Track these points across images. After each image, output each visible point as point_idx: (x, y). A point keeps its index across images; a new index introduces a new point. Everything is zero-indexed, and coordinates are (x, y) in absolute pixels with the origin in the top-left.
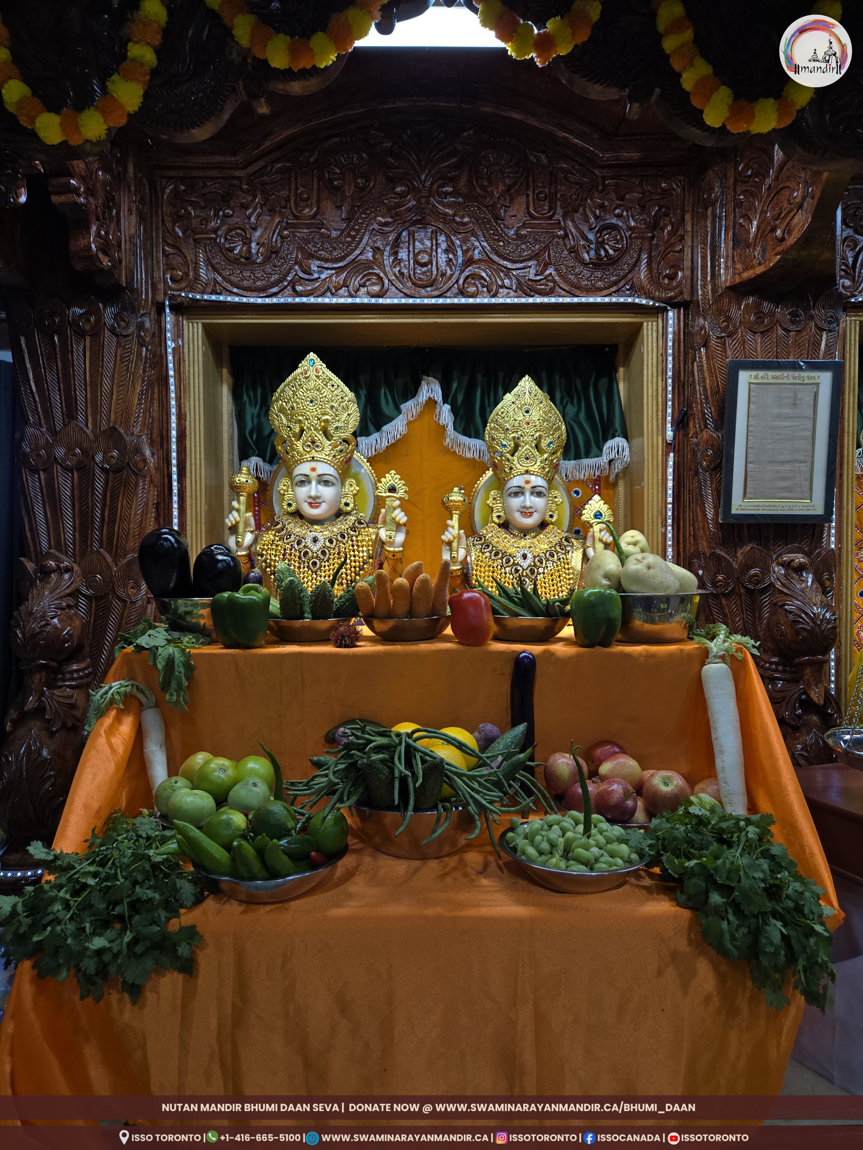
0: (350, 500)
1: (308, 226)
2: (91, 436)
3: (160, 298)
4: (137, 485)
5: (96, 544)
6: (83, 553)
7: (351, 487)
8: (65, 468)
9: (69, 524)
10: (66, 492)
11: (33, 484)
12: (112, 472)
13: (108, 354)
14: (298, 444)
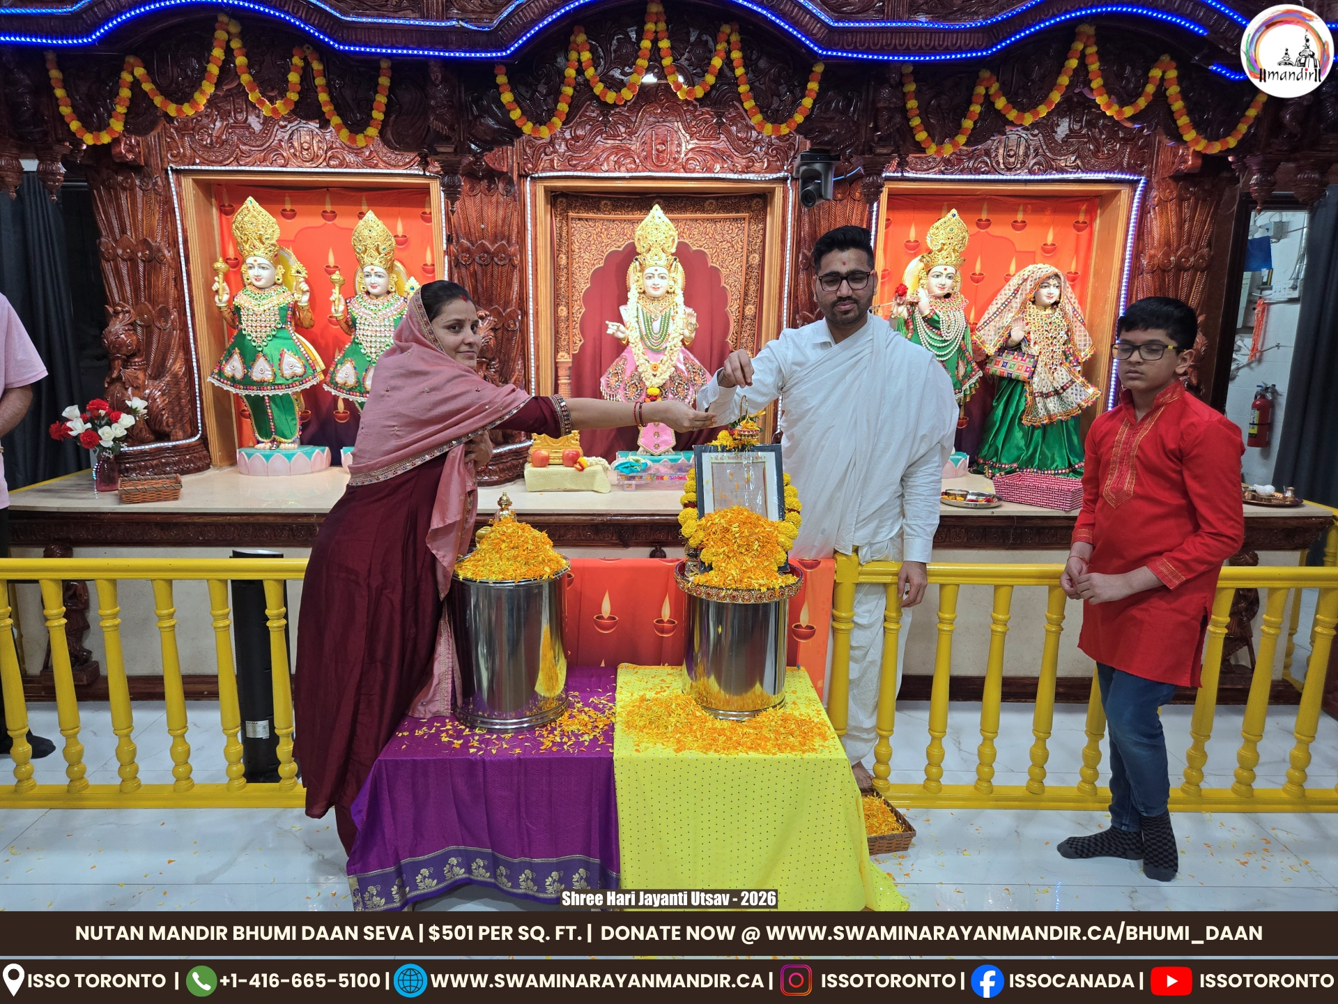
0: (280, 276)
1: (242, 128)
2: (135, 243)
3: (165, 166)
4: (161, 268)
5: (143, 299)
7: (281, 270)
8: (123, 260)
9: (128, 289)
10: (125, 272)
11: (108, 267)
12: (148, 261)
13: (139, 200)
14: (247, 247)
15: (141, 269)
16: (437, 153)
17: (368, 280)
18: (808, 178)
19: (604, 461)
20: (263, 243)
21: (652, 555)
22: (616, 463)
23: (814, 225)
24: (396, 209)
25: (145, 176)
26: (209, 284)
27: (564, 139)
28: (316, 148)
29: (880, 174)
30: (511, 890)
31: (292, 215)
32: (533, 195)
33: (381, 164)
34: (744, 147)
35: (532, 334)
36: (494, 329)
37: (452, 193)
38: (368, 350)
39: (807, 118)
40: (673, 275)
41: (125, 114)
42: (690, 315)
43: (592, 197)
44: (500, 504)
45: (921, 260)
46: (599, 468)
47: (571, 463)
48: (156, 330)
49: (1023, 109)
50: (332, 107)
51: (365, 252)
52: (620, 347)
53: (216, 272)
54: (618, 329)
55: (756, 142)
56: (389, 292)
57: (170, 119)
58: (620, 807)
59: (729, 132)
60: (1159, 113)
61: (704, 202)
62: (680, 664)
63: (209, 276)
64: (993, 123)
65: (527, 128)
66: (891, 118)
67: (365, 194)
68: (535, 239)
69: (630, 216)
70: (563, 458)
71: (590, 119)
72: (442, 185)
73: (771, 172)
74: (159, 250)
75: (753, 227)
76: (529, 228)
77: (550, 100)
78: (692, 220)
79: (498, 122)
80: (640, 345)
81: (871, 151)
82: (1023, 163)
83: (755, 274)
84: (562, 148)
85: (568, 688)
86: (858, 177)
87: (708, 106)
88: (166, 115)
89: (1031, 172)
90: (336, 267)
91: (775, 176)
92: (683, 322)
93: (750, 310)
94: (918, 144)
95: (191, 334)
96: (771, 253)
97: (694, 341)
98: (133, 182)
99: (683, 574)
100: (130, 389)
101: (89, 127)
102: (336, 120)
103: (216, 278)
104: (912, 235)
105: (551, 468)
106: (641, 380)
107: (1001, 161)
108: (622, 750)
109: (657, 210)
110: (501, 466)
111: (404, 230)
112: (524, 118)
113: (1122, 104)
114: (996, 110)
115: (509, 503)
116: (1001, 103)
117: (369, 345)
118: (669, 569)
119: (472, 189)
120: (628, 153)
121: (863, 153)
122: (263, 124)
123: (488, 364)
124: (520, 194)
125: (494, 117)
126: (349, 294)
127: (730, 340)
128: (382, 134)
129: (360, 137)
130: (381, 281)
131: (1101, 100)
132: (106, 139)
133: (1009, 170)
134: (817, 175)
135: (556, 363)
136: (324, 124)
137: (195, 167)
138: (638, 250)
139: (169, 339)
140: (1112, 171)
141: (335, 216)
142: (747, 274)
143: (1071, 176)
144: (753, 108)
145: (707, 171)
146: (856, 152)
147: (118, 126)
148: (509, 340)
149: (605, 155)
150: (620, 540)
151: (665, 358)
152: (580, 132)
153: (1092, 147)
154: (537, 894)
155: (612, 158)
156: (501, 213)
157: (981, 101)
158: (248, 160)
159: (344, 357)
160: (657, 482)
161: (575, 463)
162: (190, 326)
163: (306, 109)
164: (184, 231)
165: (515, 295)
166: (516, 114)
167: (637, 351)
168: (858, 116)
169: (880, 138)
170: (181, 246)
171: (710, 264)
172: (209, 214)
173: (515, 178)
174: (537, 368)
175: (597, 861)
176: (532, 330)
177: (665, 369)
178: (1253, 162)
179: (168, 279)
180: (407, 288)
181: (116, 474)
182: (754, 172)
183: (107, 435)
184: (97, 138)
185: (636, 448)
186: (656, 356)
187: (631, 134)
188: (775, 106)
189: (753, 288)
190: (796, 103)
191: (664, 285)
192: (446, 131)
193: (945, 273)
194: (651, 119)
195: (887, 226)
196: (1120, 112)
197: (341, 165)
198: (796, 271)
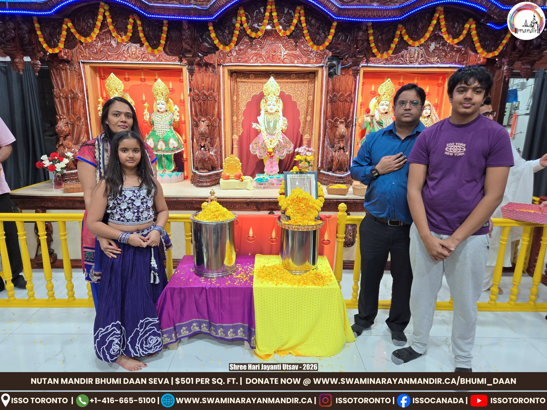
1: (109, 45)
2: (67, 91)
3: (79, 61)
4: (77, 101)
5: (71, 113)
6: (68, 115)
8: (63, 98)
9: (65, 109)
10: (63, 102)
11: (57, 101)
12: (72, 98)
13: (69, 74)
14: (111, 93)
15: (70, 101)
16: (186, 57)
17: (158, 106)
18: (331, 67)
19: (251, 178)
20: (117, 91)
21: (269, 213)
22: (255, 178)
23: (334, 85)
24: (169, 78)
25: (71, 65)
26: (96, 107)
27: (235, 50)
28: (138, 54)
29: (358, 65)
30: (215, 335)
31: (128, 80)
32: (223, 72)
33: (163, 60)
34: (306, 53)
35: (223, 128)
36: (208, 126)
37: (191, 72)
38: (159, 134)
39: (330, 44)
40: (278, 104)
41: (64, 41)
42: (285, 120)
43: (247, 73)
44: (211, 193)
45: (376, 99)
46: (249, 180)
47: (238, 178)
48: (76, 126)
49: (415, 40)
50: (145, 39)
51: (157, 95)
52: (257, 133)
53: (99, 103)
54: (257, 126)
55: (311, 52)
56: (167, 111)
57: (82, 43)
58: (255, 305)
59: (300, 48)
60: (468, 41)
61: (291, 75)
62: (279, 255)
63: (96, 104)
64: (403, 45)
65: (221, 47)
66: (363, 44)
67: (156, 71)
68: (224, 90)
69: (262, 81)
70: (235, 176)
71: (246, 42)
72: (188, 69)
73: (317, 64)
74: (77, 94)
75: (310, 85)
76: (222, 86)
77: (230, 36)
78: (286, 82)
79: (209, 45)
80: (265, 132)
81: (355, 56)
82: (417, 60)
83: (311, 104)
84: (235, 54)
85: (237, 262)
86: (351, 66)
87: (292, 38)
88: (80, 42)
89: (420, 64)
90: (145, 101)
91: (318, 65)
92: (282, 123)
93: (309, 118)
94: (374, 53)
95: (90, 127)
96: (317, 95)
97: (287, 130)
98: (66, 67)
99: (280, 220)
100: (66, 149)
101: (50, 46)
102: (146, 44)
103: (99, 105)
104: (373, 88)
105: (230, 180)
106: (265, 146)
107: (408, 59)
108: (257, 285)
109: (272, 79)
110: (211, 179)
111: (172, 86)
112: (220, 43)
113: (454, 38)
114: (404, 40)
115: (214, 193)
116: (406, 38)
117: (159, 131)
118: (275, 218)
119: (199, 70)
120: (261, 56)
121: (352, 57)
122: (117, 44)
123: (206, 140)
124: (218, 72)
125: (208, 42)
126: (151, 111)
127: (301, 130)
128: (164, 49)
129: (156, 50)
130: (164, 106)
131: (445, 36)
132: (57, 51)
133: (411, 63)
134: (334, 66)
135: (232, 139)
136: (142, 45)
137: (90, 61)
138: (265, 94)
139: (81, 129)
140: (452, 63)
141: (145, 81)
142: (307, 104)
143: (436, 66)
144: (309, 40)
145: (292, 64)
146: (349, 57)
147: (61, 46)
148: (214, 130)
149: (251, 57)
150: (257, 208)
151: (275, 137)
152: (242, 47)
153: (444, 54)
154: (225, 337)
155: (255, 58)
156: (211, 80)
157: (399, 37)
158: (111, 58)
159: (149, 136)
160: (272, 186)
161: (240, 178)
162: (89, 124)
163: (135, 39)
164: (86, 86)
165: (216, 112)
166: (216, 42)
167: (264, 134)
168: (350, 42)
169: (359, 52)
170: (85, 93)
171: (293, 100)
172: (96, 80)
173: (216, 66)
174: (225, 141)
175: (247, 325)
176: (223, 126)
177: (275, 141)
178: (505, 61)
179: (80, 105)
180: (174, 109)
181: (62, 182)
182: (310, 64)
183: (59, 166)
184: (53, 51)
185: (263, 172)
186: (271, 137)
187: (261, 48)
188: (318, 38)
189: (310, 110)
190: (326, 37)
191: (275, 108)
192: (189, 48)
193: (385, 104)
194: (270, 42)
195: (363, 85)
196: (453, 41)
197: (147, 61)
198: (327, 103)
